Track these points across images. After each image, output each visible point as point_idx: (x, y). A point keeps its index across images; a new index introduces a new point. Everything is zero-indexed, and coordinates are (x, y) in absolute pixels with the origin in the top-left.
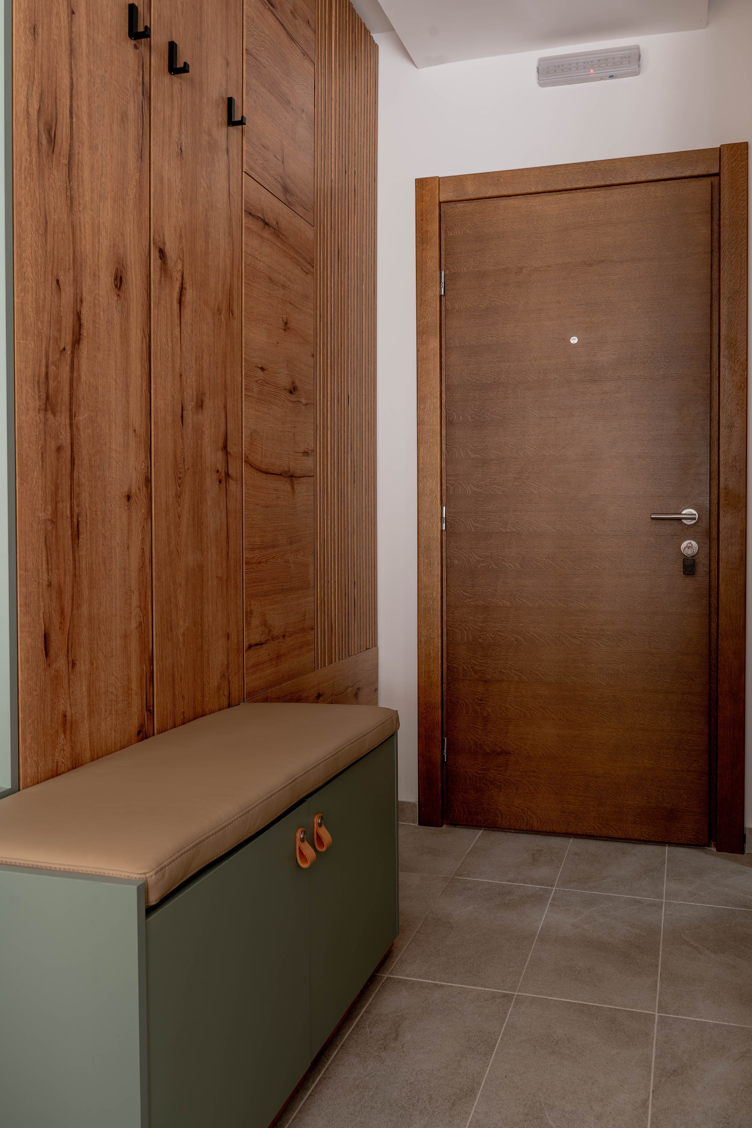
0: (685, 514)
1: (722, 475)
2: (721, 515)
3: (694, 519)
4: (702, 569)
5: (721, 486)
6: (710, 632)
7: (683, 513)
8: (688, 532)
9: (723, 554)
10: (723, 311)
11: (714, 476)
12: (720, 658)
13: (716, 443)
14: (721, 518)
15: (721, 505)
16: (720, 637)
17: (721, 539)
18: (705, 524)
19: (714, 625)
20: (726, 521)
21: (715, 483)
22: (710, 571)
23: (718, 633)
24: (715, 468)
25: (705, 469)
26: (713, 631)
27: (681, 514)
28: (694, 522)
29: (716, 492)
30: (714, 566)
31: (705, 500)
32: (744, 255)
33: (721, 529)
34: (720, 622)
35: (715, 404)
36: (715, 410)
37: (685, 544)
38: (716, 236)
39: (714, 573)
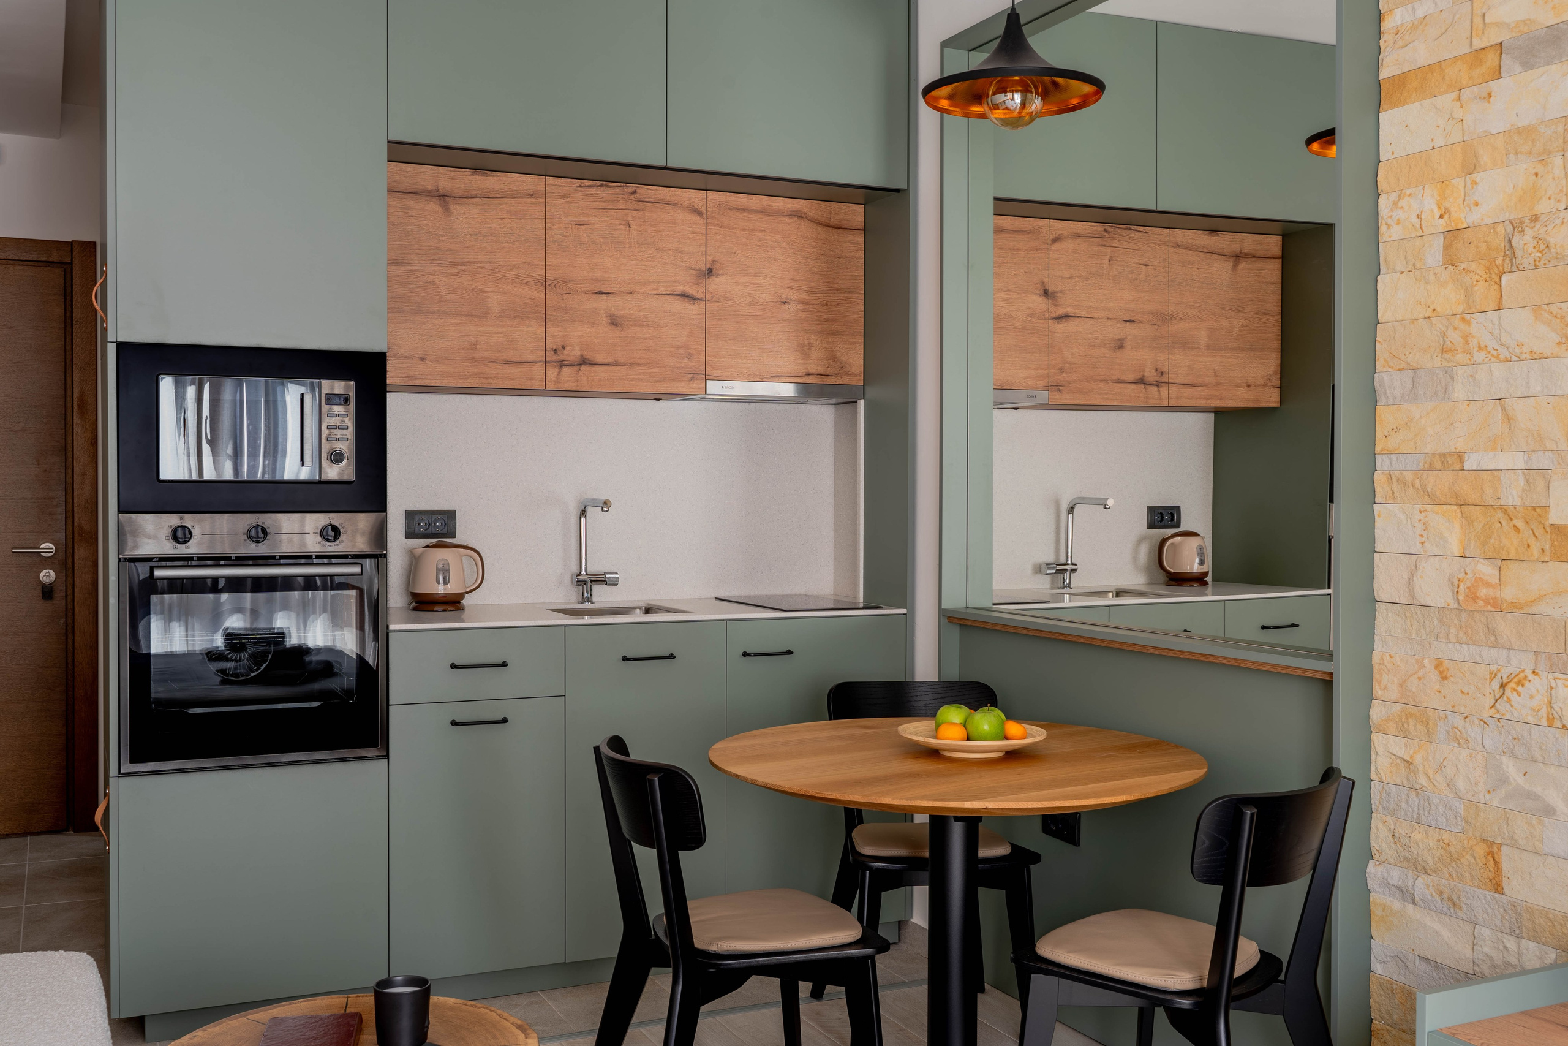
0: (42, 548)
1: (76, 515)
2: (75, 548)
3: (52, 552)
4: (59, 595)
5: (76, 524)
6: (66, 648)
7: (42, 546)
8: (46, 563)
9: (77, 581)
10: (76, 379)
11: (70, 515)
12: (76, 669)
13: (71, 488)
14: (76, 551)
15: (75, 540)
16: (76, 651)
17: (75, 569)
18: (61, 556)
19: (70, 641)
20: (80, 553)
21: (70, 521)
22: (66, 596)
23: (73, 648)
24: (69, 509)
25: (61, 510)
26: (70, 646)
27: (39, 548)
28: (51, 554)
29: (71, 529)
30: (70, 592)
31: (61, 536)
32: (93, 334)
33: (75, 560)
34: (76, 638)
35: (69, 454)
36: (70, 460)
37: (42, 574)
38: (68, 314)
39: (70, 597)
